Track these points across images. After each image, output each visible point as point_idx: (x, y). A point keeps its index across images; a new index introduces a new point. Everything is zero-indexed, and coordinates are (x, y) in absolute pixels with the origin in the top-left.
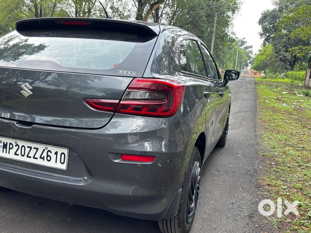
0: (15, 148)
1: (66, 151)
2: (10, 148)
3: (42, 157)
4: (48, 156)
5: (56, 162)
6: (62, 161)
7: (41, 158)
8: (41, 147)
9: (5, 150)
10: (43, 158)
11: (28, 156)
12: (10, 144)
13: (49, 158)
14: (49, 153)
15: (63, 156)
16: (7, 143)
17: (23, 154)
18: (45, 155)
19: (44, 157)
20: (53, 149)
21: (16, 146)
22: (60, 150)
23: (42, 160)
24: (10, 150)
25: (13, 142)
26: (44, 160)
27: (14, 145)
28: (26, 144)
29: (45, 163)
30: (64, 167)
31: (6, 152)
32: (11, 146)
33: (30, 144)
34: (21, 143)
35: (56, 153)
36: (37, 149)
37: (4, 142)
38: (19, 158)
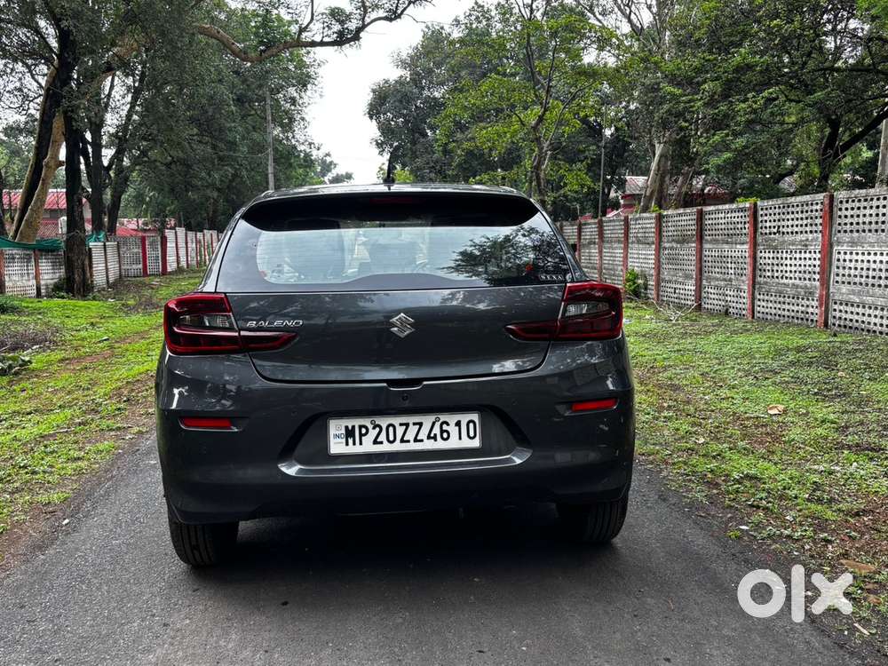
0: (373, 433)
1: (475, 417)
2: (361, 435)
3: (432, 435)
4: (442, 431)
5: (460, 438)
6: (472, 434)
7: (429, 437)
8: (428, 420)
9: (351, 441)
10: (435, 438)
11: (402, 441)
12: (361, 427)
13: (445, 435)
14: (445, 427)
15: (471, 425)
16: (353, 427)
17: (391, 438)
18: (436, 430)
19: (435, 435)
20: (452, 419)
21: (374, 428)
22: (465, 418)
23: (433, 440)
24: (363, 438)
25: (367, 422)
26: (436, 440)
27: (370, 427)
28: (396, 421)
29: (440, 445)
30: (476, 443)
31: (354, 444)
32: (364, 431)
33: (404, 419)
34: (384, 422)
35: (458, 424)
36: (420, 424)
37: (347, 427)
38: (386, 447)
